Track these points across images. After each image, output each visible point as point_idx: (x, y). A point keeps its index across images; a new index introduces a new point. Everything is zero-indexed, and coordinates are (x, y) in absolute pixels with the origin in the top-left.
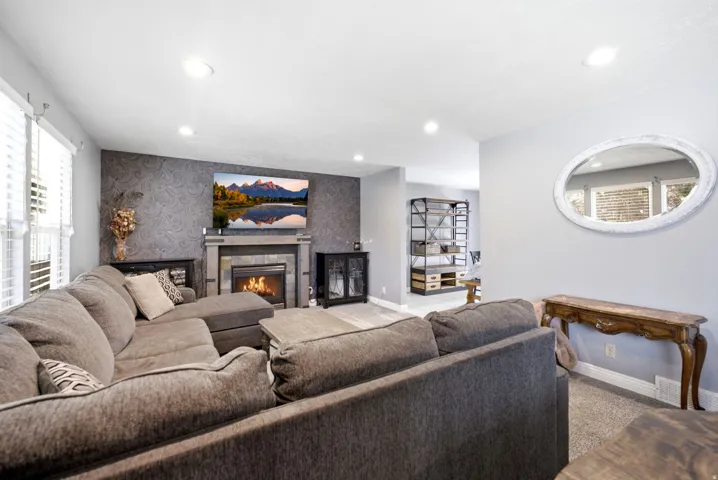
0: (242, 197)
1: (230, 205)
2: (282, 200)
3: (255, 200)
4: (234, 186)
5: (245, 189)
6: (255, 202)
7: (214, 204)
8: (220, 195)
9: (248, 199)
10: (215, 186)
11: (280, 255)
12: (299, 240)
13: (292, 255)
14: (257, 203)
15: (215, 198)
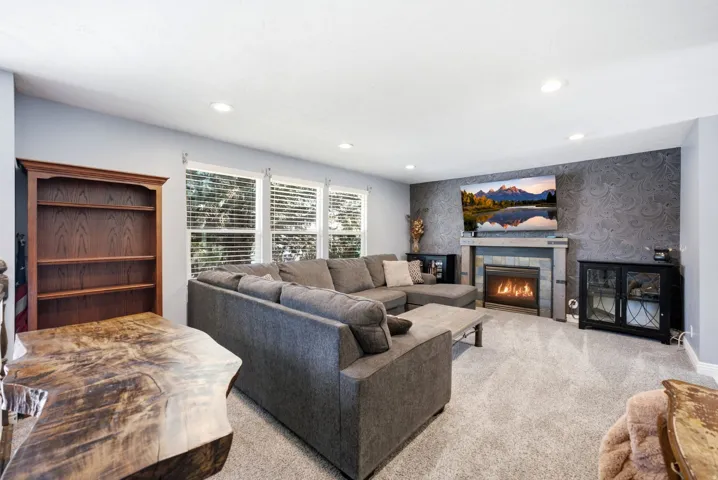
0: (489, 203)
1: (478, 209)
2: (525, 203)
3: (500, 205)
4: (481, 193)
5: (491, 195)
6: (501, 205)
7: (464, 210)
8: (468, 202)
9: (494, 204)
10: (463, 194)
11: (532, 259)
12: (549, 243)
13: (548, 259)
14: (502, 207)
15: (464, 204)
